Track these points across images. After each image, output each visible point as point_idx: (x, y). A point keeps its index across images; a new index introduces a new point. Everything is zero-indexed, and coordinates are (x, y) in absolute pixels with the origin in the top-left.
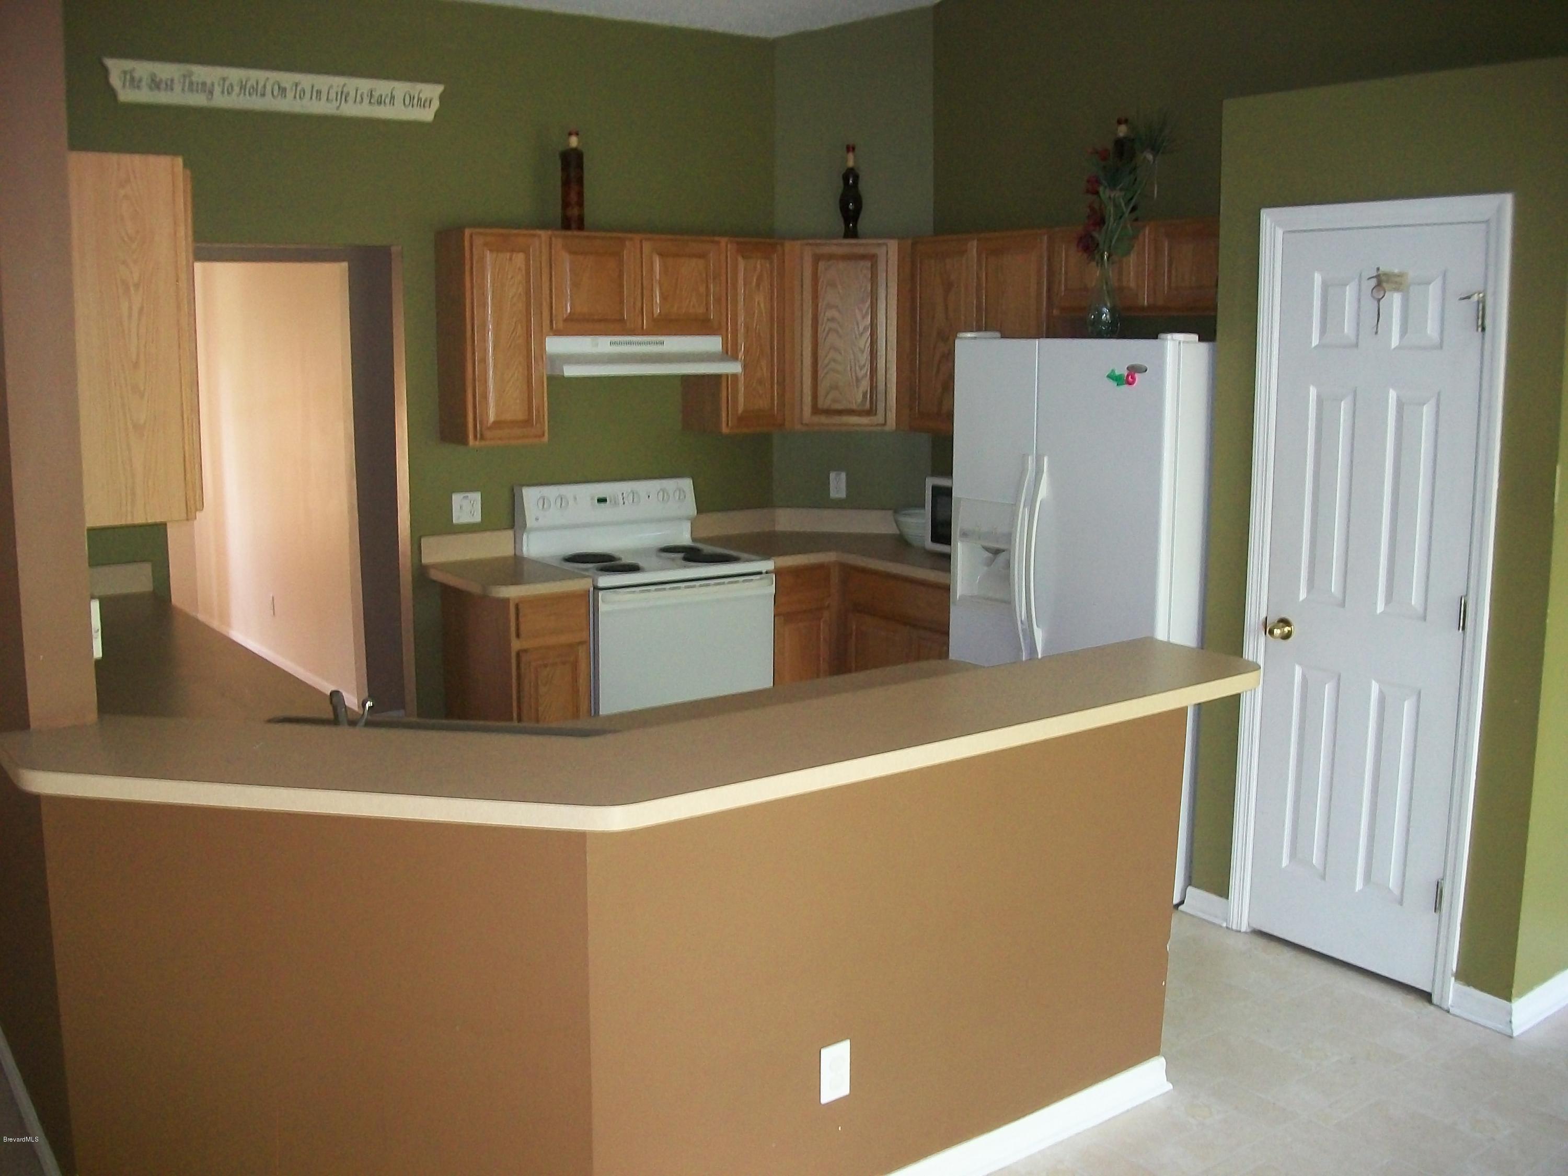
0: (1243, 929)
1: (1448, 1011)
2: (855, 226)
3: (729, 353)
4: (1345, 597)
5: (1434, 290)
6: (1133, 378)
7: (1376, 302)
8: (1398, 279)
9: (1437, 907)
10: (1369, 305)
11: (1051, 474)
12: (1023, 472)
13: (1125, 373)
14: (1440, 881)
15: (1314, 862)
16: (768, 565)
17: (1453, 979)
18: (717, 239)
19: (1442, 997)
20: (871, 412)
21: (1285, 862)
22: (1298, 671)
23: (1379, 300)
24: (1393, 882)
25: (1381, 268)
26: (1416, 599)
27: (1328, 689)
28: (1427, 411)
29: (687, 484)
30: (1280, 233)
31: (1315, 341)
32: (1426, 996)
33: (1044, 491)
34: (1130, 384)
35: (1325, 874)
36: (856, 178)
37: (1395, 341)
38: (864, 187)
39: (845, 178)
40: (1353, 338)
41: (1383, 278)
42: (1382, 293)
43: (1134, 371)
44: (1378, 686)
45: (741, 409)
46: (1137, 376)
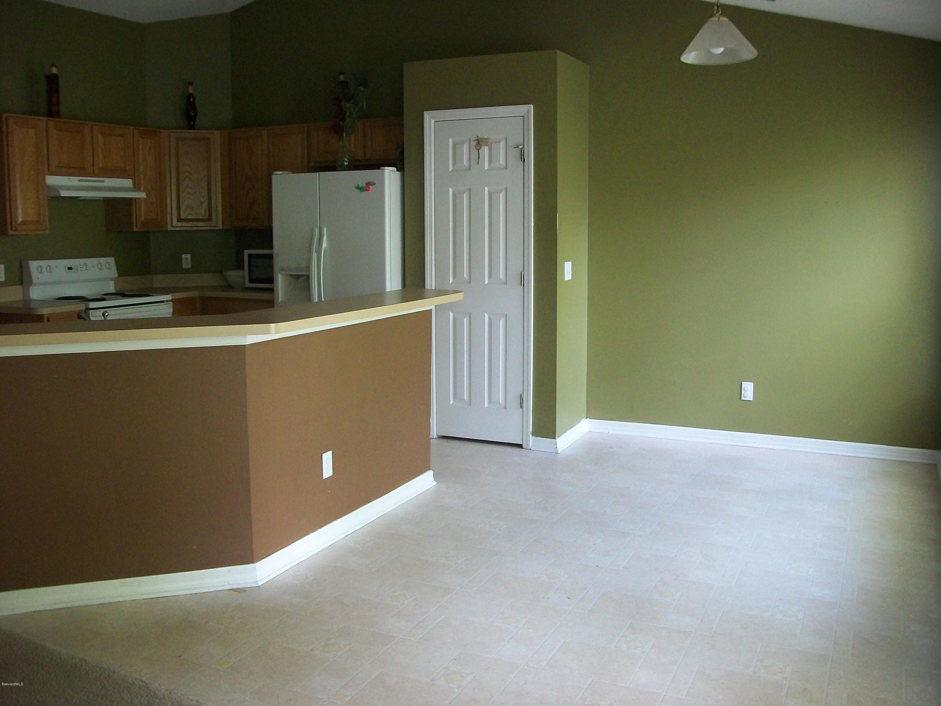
0: (435, 437)
1: (530, 449)
2: (194, 124)
3: (136, 188)
4: (470, 279)
5: (502, 144)
6: (369, 188)
7: (478, 151)
8: (486, 140)
9: (521, 407)
10: (474, 151)
11: (328, 237)
12: (312, 235)
13: (364, 185)
14: (522, 394)
15: (465, 399)
16: (169, 297)
17: (531, 435)
18: (128, 127)
19: (527, 444)
20: (209, 219)
21: (452, 402)
22: (451, 314)
23: (478, 150)
24: (501, 400)
25: (479, 136)
26: (502, 276)
27: (466, 321)
28: (502, 196)
29: (111, 260)
30: (433, 121)
31: (451, 169)
32: (520, 446)
33: (325, 244)
34: (367, 190)
35: (470, 403)
36: (194, 99)
37: (486, 167)
38: (198, 104)
39: (188, 99)
40: (467, 166)
41: (480, 140)
42: (480, 147)
43: (369, 184)
44: (488, 316)
45: (143, 218)
46: (371, 187)
